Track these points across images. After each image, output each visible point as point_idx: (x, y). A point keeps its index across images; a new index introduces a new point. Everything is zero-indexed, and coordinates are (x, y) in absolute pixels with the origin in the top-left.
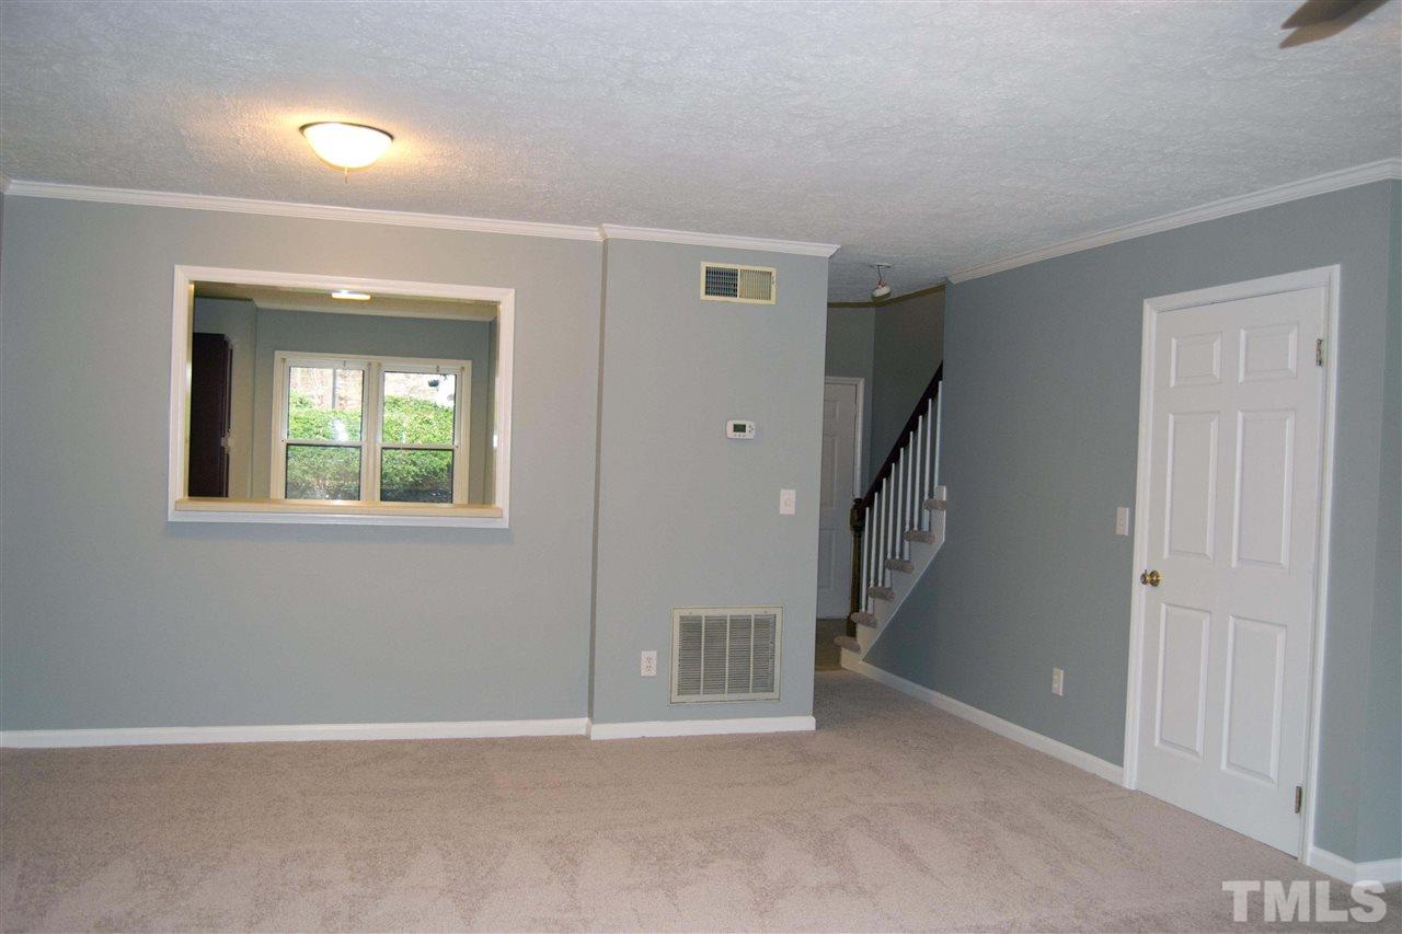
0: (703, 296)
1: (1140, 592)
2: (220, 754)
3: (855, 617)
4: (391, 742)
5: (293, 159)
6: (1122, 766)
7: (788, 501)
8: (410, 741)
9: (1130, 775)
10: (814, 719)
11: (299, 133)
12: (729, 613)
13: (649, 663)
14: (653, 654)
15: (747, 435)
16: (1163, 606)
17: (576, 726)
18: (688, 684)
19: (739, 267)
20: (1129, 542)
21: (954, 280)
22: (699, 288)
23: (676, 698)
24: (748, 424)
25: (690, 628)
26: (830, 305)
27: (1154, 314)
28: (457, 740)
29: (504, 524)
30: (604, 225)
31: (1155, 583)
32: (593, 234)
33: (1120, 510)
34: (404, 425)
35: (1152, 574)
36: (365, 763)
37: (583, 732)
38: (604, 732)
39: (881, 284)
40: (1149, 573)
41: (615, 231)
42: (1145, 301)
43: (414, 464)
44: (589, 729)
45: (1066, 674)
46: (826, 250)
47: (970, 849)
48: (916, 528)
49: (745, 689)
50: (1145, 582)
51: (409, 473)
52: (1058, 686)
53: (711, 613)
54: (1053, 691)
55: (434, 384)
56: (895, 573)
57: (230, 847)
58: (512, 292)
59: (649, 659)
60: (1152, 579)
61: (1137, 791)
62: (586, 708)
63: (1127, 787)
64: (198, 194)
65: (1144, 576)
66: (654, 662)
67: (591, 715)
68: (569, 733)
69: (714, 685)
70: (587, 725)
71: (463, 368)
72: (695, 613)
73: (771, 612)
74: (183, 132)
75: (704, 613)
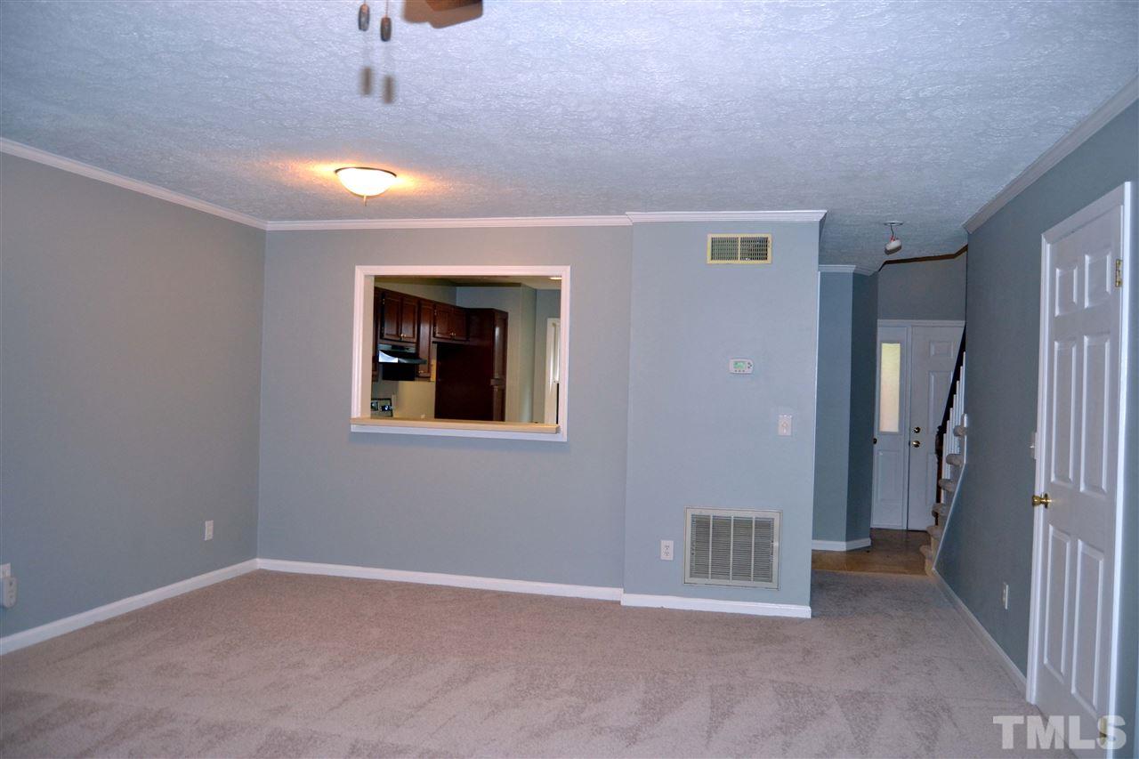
0: (709, 261)
1: (1040, 514)
6: (1026, 680)
7: (785, 424)
9: (1031, 690)
10: (809, 609)
11: (335, 175)
12: (733, 514)
13: (667, 550)
14: (671, 543)
15: (747, 370)
16: (1051, 529)
17: (611, 593)
18: (698, 569)
19: (739, 236)
22: (705, 255)
23: (688, 580)
24: (747, 361)
25: (701, 524)
27: (1048, 247)
29: (563, 438)
31: (1046, 505)
35: (1045, 496)
37: (616, 598)
38: (631, 600)
39: (893, 239)
41: (636, 217)
42: (1042, 235)
44: (620, 596)
46: (816, 215)
49: (747, 576)
53: (718, 513)
58: (568, 268)
59: (667, 547)
60: (1045, 502)
61: (1035, 706)
63: (1029, 700)
66: (673, 549)
67: (623, 586)
69: (720, 571)
70: (619, 594)
72: (704, 513)
73: (769, 515)
75: (711, 513)
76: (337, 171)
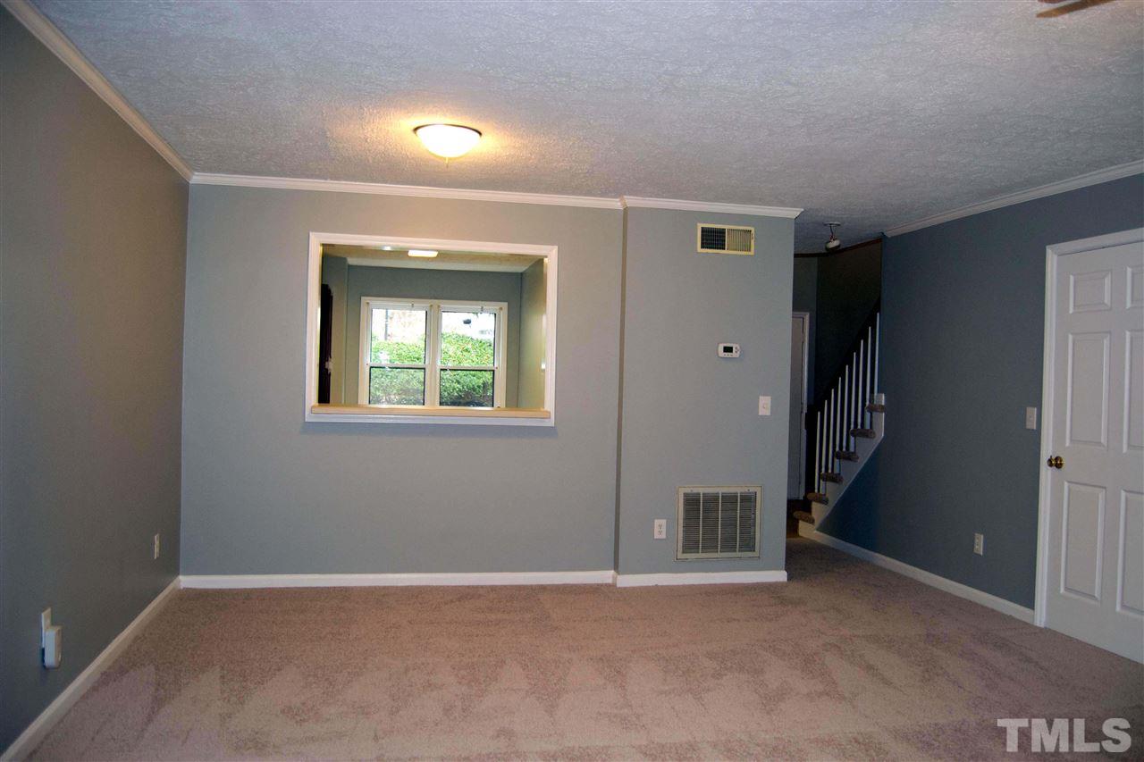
0: (699, 249)
1: (1046, 473)
2: (344, 593)
3: (810, 496)
4: (468, 587)
5: (403, 152)
6: (1033, 608)
7: (765, 405)
8: (482, 587)
9: (1040, 616)
10: (786, 573)
11: (413, 134)
12: (721, 491)
13: (660, 528)
14: (663, 522)
15: (734, 354)
16: (1066, 484)
17: (605, 576)
18: (690, 545)
19: (726, 227)
20: (1037, 434)
21: (889, 234)
22: (696, 244)
23: (681, 556)
24: (734, 346)
25: (692, 502)
26: (796, 256)
27: (1055, 257)
28: (516, 586)
29: (551, 423)
30: (625, 197)
31: (1059, 466)
32: (615, 204)
33: (1029, 410)
34: (450, 353)
35: (1057, 459)
36: (452, 601)
37: (610, 581)
38: (627, 581)
39: (833, 238)
40: (1054, 458)
41: (632, 201)
42: (1047, 247)
43: (459, 383)
44: (615, 579)
45: (984, 537)
46: (793, 213)
47: (921, 668)
48: (859, 427)
49: (733, 549)
50: (1051, 465)
51: (454, 389)
52: (979, 547)
53: (707, 490)
54: (975, 551)
55: (468, 322)
56: (843, 462)
57: (365, 659)
58: (555, 249)
59: (660, 526)
60: (1056, 463)
61: (1046, 628)
62: (612, 564)
63: (1038, 625)
64: (326, 179)
65: (1050, 460)
66: (666, 527)
67: (616, 568)
68: (600, 582)
69: (710, 546)
70: (613, 577)
71: (501, 309)
72: (695, 491)
73: (752, 490)
74: (328, 134)
75: (701, 491)
76: (416, 129)
